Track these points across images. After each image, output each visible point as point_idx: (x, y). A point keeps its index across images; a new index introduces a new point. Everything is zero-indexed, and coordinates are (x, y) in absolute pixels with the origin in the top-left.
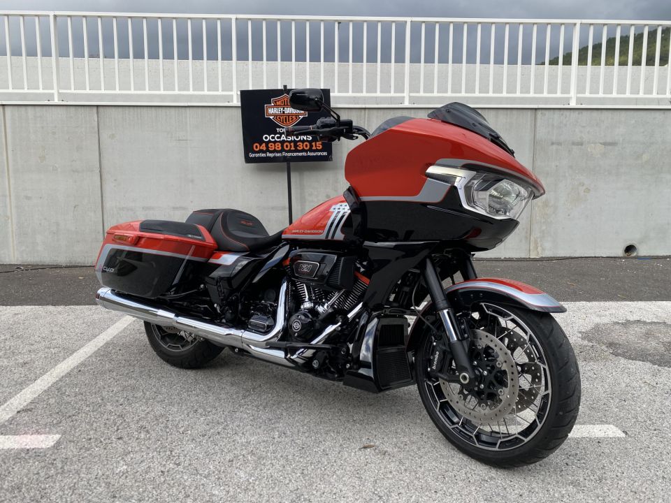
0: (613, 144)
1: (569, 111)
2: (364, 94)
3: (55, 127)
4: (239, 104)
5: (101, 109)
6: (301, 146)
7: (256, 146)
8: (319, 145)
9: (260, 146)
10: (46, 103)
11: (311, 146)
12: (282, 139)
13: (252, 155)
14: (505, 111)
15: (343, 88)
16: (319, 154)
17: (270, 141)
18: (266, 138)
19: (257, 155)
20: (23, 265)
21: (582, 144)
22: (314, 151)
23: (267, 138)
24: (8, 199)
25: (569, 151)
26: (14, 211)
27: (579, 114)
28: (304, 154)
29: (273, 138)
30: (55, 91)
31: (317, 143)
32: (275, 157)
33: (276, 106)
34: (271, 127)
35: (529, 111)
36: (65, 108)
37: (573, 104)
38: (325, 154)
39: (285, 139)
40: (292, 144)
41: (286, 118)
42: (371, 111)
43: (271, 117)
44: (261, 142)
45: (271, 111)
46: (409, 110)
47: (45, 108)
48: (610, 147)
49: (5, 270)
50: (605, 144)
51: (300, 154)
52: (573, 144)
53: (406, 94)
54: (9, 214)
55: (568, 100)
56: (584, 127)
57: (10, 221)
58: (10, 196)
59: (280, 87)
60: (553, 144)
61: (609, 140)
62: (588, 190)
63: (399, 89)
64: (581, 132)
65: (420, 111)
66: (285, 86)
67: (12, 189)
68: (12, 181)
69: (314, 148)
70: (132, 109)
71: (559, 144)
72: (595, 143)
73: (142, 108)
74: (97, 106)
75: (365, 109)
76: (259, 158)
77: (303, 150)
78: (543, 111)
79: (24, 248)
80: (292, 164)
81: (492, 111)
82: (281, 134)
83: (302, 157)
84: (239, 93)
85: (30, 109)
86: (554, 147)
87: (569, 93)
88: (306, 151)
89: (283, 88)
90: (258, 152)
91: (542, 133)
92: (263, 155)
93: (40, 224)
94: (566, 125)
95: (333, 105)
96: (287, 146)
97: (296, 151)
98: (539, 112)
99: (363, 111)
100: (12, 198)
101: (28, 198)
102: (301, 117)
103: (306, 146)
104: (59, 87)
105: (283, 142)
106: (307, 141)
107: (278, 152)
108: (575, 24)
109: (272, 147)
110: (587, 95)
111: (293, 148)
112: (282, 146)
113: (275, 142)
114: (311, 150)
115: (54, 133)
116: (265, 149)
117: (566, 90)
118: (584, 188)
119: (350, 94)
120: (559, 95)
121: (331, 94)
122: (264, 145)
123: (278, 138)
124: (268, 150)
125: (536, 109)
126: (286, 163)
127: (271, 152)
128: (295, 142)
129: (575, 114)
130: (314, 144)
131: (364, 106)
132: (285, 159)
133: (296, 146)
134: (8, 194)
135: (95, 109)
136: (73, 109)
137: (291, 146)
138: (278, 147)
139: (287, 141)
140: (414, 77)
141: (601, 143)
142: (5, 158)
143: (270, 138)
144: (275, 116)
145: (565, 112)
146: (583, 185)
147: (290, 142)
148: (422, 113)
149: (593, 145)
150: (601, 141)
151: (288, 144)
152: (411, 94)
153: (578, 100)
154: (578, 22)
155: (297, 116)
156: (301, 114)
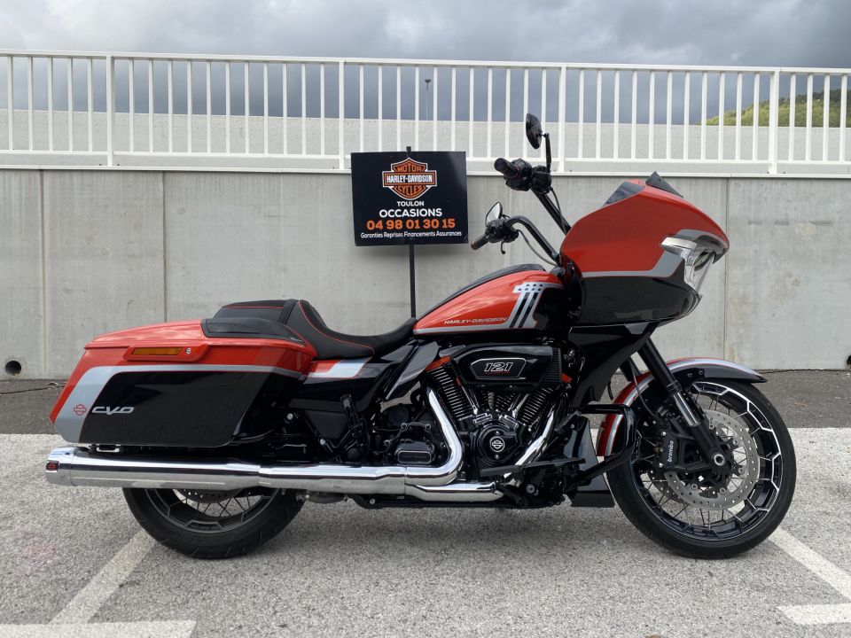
0: (827, 223)
1: (769, 181)
3: (108, 198)
4: (350, 171)
5: (168, 176)
6: (428, 224)
7: (370, 224)
8: (451, 223)
9: (376, 223)
10: (97, 167)
11: (441, 224)
12: (404, 215)
13: (364, 236)
14: (688, 181)
15: (480, 151)
16: (451, 234)
17: (388, 218)
18: (383, 214)
19: (372, 236)
20: (57, 381)
21: (787, 224)
22: (445, 230)
23: (385, 213)
24: (41, 291)
25: (772, 232)
26: (48, 308)
27: (782, 184)
28: (432, 234)
29: (392, 213)
30: (108, 154)
31: (449, 220)
32: (394, 238)
33: (397, 173)
34: (390, 200)
35: (719, 182)
36: (121, 175)
37: (773, 173)
38: (459, 234)
39: (408, 215)
40: (417, 221)
41: (409, 188)
43: (391, 187)
44: (377, 219)
45: (391, 179)
46: (566, 180)
47: (95, 175)
48: (823, 228)
49: (33, 386)
50: (816, 223)
51: (427, 234)
52: (777, 223)
53: (560, 159)
54: (42, 312)
55: (766, 170)
56: (789, 201)
57: (42, 321)
58: (44, 288)
59: (401, 148)
60: (750, 223)
61: (822, 218)
62: (796, 283)
64: (786, 208)
65: (579, 180)
66: (409, 148)
67: (47, 280)
68: (48, 269)
69: (445, 226)
70: (208, 176)
71: (758, 223)
72: (804, 222)
73: (221, 176)
74: (164, 172)
76: (374, 239)
77: (431, 229)
78: (737, 181)
79: (59, 357)
80: (416, 246)
82: (403, 208)
83: (430, 237)
84: (349, 157)
85: (76, 177)
86: (753, 226)
87: (768, 159)
88: (435, 231)
89: (405, 150)
90: (373, 232)
91: (736, 208)
92: (379, 235)
94: (766, 199)
95: (469, 172)
96: (410, 224)
97: (422, 230)
98: (732, 183)
100: (47, 290)
101: (68, 291)
102: (429, 187)
103: (435, 224)
104: (116, 148)
105: (406, 218)
106: (436, 217)
107: (398, 231)
108: (773, 73)
109: (390, 225)
110: (791, 161)
111: (418, 227)
112: (404, 224)
113: (395, 219)
114: (441, 229)
115: (106, 207)
116: (381, 227)
117: (763, 154)
118: (792, 279)
119: (489, 158)
120: (755, 161)
121: (467, 159)
122: (380, 222)
123: (399, 213)
124: (385, 229)
125: (728, 179)
126: (408, 246)
127: (389, 232)
128: (421, 219)
129: (777, 186)
130: (444, 221)
132: (407, 241)
133: (421, 224)
134: (41, 286)
135: (160, 177)
136: (131, 176)
137: (415, 224)
138: (399, 225)
139: (411, 218)
141: (812, 223)
142: (40, 238)
143: (388, 213)
144: (396, 185)
145: (765, 182)
146: (790, 276)
147: (414, 219)
148: (582, 183)
149: (802, 225)
150: (812, 220)
151: (412, 221)
152: (569, 159)
153: (780, 167)
154: (777, 70)
155: (423, 185)
156: (429, 183)
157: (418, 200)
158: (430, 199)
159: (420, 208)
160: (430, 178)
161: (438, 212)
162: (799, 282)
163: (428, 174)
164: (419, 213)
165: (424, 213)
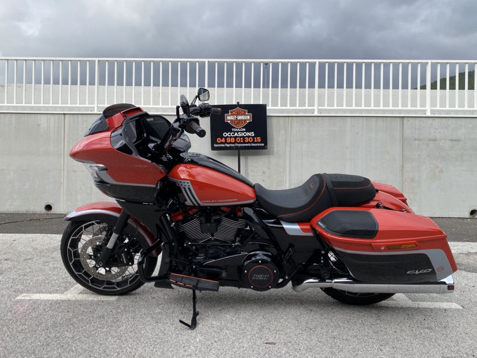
0: (458, 140)
1: (426, 118)
2: (288, 107)
6: (247, 140)
7: (219, 140)
8: (259, 139)
9: (221, 139)
10: (90, 112)
11: (254, 140)
12: (235, 135)
13: (216, 145)
14: (382, 118)
15: (275, 104)
16: (259, 145)
17: (227, 137)
18: (225, 135)
19: (219, 145)
21: (436, 141)
22: (256, 143)
23: (226, 134)
24: (62, 171)
25: (427, 145)
26: (65, 179)
27: (433, 120)
28: (249, 145)
29: (229, 134)
32: (230, 147)
33: (232, 115)
34: (229, 128)
35: (399, 119)
37: (428, 114)
38: (263, 145)
39: (237, 135)
40: (242, 138)
41: (238, 122)
42: (293, 118)
43: (229, 122)
44: (222, 137)
45: (229, 118)
46: (318, 118)
48: (456, 143)
50: (451, 140)
51: (246, 145)
52: (430, 140)
53: (316, 108)
54: (62, 182)
55: (425, 111)
56: (437, 129)
57: (62, 186)
59: (234, 103)
60: (415, 140)
61: (454, 137)
62: (441, 171)
63: (311, 104)
64: (435, 132)
66: (238, 103)
67: (65, 166)
69: (256, 141)
71: (420, 140)
72: (445, 140)
75: (289, 116)
76: (220, 147)
77: (248, 143)
78: (408, 119)
80: (241, 151)
81: (373, 118)
82: (235, 132)
85: (80, 117)
86: (417, 142)
87: (426, 107)
88: (251, 143)
89: (236, 104)
90: (220, 143)
91: (408, 132)
92: (223, 145)
93: (81, 188)
94: (424, 128)
95: (268, 114)
96: (238, 140)
97: (244, 143)
98: (405, 119)
99: (287, 118)
100: (65, 171)
101: (75, 172)
102: (248, 121)
103: (251, 139)
105: (236, 137)
106: (251, 136)
107: (232, 143)
108: (427, 63)
109: (229, 140)
110: (438, 108)
111: (242, 141)
112: (235, 140)
113: (231, 137)
114: (253, 142)
116: (224, 141)
117: (423, 104)
118: (439, 169)
119: (279, 107)
120: (418, 108)
121: (267, 108)
122: (224, 139)
123: (233, 134)
124: (226, 142)
125: (403, 117)
126: (237, 151)
127: (228, 143)
128: (243, 137)
129: (430, 121)
130: (255, 138)
131: (288, 115)
132: (237, 148)
133: (244, 140)
134: (62, 169)
137: (241, 140)
138: (233, 140)
139: (239, 137)
140: (321, 97)
141: (449, 140)
142: (63, 146)
143: (227, 134)
144: (231, 121)
145: (423, 119)
146: (438, 168)
147: (240, 137)
148: (326, 119)
149: (444, 141)
150: (449, 138)
151: (239, 138)
152: (319, 108)
153: (432, 111)
154: (430, 61)
155: (245, 121)
156: (248, 120)
157: (243, 128)
158: (248, 128)
159: (243, 132)
160: (249, 117)
161: (252, 134)
162: (442, 171)
163: (247, 115)
164: (243, 134)
165: (245, 134)
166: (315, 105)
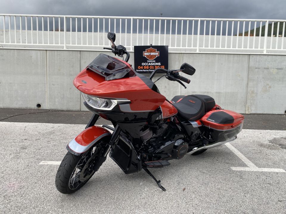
0: (281, 69)
1: (263, 55)
2: (181, 47)
3: (65, 58)
4: (133, 51)
5: (81, 52)
6: (156, 67)
7: (139, 67)
10: (61, 49)
12: (149, 64)
14: (237, 55)
15: (173, 45)
17: (144, 65)
19: (139, 71)
20: (50, 110)
21: (268, 69)
24: (46, 85)
25: (263, 71)
26: (48, 89)
27: (267, 57)
29: (146, 64)
30: (64, 45)
31: (163, 66)
32: (146, 71)
33: (147, 52)
34: (145, 60)
35: (247, 55)
36: (68, 51)
37: (265, 53)
39: (150, 64)
40: (153, 67)
41: (151, 57)
42: (184, 54)
43: (145, 56)
44: (141, 66)
45: (145, 54)
46: (199, 54)
47: (61, 51)
48: (280, 70)
49: (45, 111)
50: (278, 69)
52: (265, 68)
53: (198, 48)
54: (46, 91)
55: (262, 51)
56: (269, 62)
57: (46, 93)
58: (47, 84)
59: (148, 45)
60: (256, 68)
61: (279, 67)
62: (270, 87)
63: (195, 46)
64: (268, 64)
65: (203, 54)
66: (151, 45)
67: (48, 81)
68: (48, 78)
70: (93, 52)
71: (259, 68)
72: (274, 68)
73: (97, 52)
74: (80, 51)
75: (181, 53)
76: (140, 72)
78: (253, 55)
79: (51, 103)
81: (232, 55)
82: (149, 63)
84: (133, 47)
85: (56, 52)
86: (257, 70)
87: (263, 48)
89: (150, 45)
90: (140, 69)
91: (252, 64)
92: (142, 71)
93: (57, 95)
94: (262, 61)
95: (169, 52)
96: (151, 67)
98: (251, 56)
99: (181, 54)
100: (48, 84)
101: (53, 85)
102: (157, 56)
103: (158, 67)
104: (66, 43)
106: (159, 65)
107: (147, 69)
108: (266, 21)
109: (145, 67)
110: (271, 49)
111: (153, 68)
112: (149, 67)
113: (146, 66)
115: (64, 61)
116: (142, 68)
117: (262, 47)
118: (269, 86)
119: (176, 47)
120: (259, 49)
121: (169, 47)
122: (142, 67)
123: (148, 64)
125: (249, 55)
127: (145, 69)
129: (265, 57)
130: (161, 67)
131: (181, 52)
133: (154, 67)
134: (46, 83)
135: (79, 52)
136: (71, 52)
137: (152, 68)
139: (151, 65)
140: (201, 40)
141: (276, 69)
142: (46, 70)
143: (144, 64)
144: (147, 56)
145: (262, 56)
148: (204, 55)
149: (273, 69)
150: (276, 68)
151: (151, 66)
152: (200, 48)
153: (267, 51)
154: (268, 20)
155: (155, 56)
156: (157, 55)
157: (153, 60)
158: (157, 60)
159: (154, 62)
160: (157, 54)
162: (271, 87)
163: (157, 52)
164: (154, 64)
166: (197, 46)
